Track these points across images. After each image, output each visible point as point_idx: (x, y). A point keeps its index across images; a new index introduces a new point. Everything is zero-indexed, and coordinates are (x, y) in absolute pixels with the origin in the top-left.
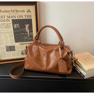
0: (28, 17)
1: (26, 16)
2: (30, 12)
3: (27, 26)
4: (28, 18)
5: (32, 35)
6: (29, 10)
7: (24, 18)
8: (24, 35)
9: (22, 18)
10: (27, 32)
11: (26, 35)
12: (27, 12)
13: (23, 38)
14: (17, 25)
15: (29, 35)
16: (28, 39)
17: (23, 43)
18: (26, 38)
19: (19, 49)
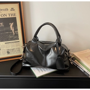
0: (12, 15)
1: (10, 15)
2: (14, 10)
3: (11, 25)
4: (12, 17)
5: (17, 34)
6: (13, 8)
7: (8, 16)
8: (9, 34)
9: (6, 17)
10: (12, 31)
11: (11, 33)
12: (11, 10)
13: (8, 37)
14: (1, 24)
15: (14, 33)
16: (13, 38)
17: (8, 42)
18: (11, 37)
19: (4, 48)
